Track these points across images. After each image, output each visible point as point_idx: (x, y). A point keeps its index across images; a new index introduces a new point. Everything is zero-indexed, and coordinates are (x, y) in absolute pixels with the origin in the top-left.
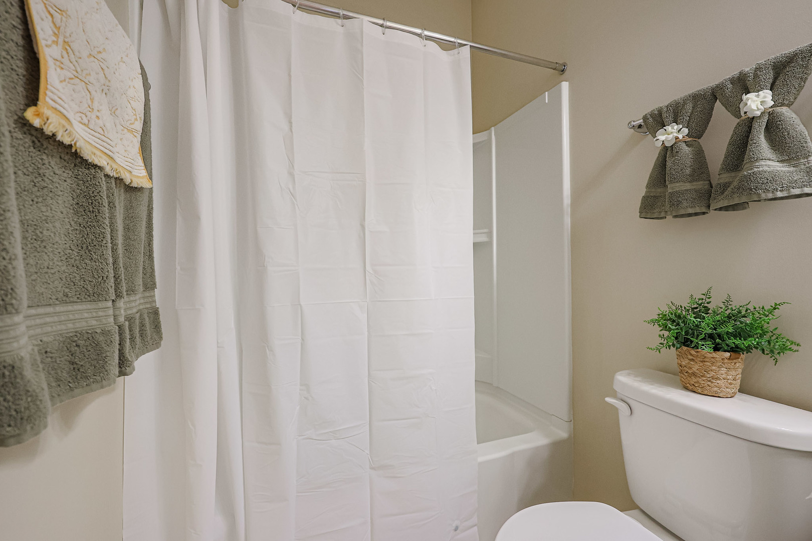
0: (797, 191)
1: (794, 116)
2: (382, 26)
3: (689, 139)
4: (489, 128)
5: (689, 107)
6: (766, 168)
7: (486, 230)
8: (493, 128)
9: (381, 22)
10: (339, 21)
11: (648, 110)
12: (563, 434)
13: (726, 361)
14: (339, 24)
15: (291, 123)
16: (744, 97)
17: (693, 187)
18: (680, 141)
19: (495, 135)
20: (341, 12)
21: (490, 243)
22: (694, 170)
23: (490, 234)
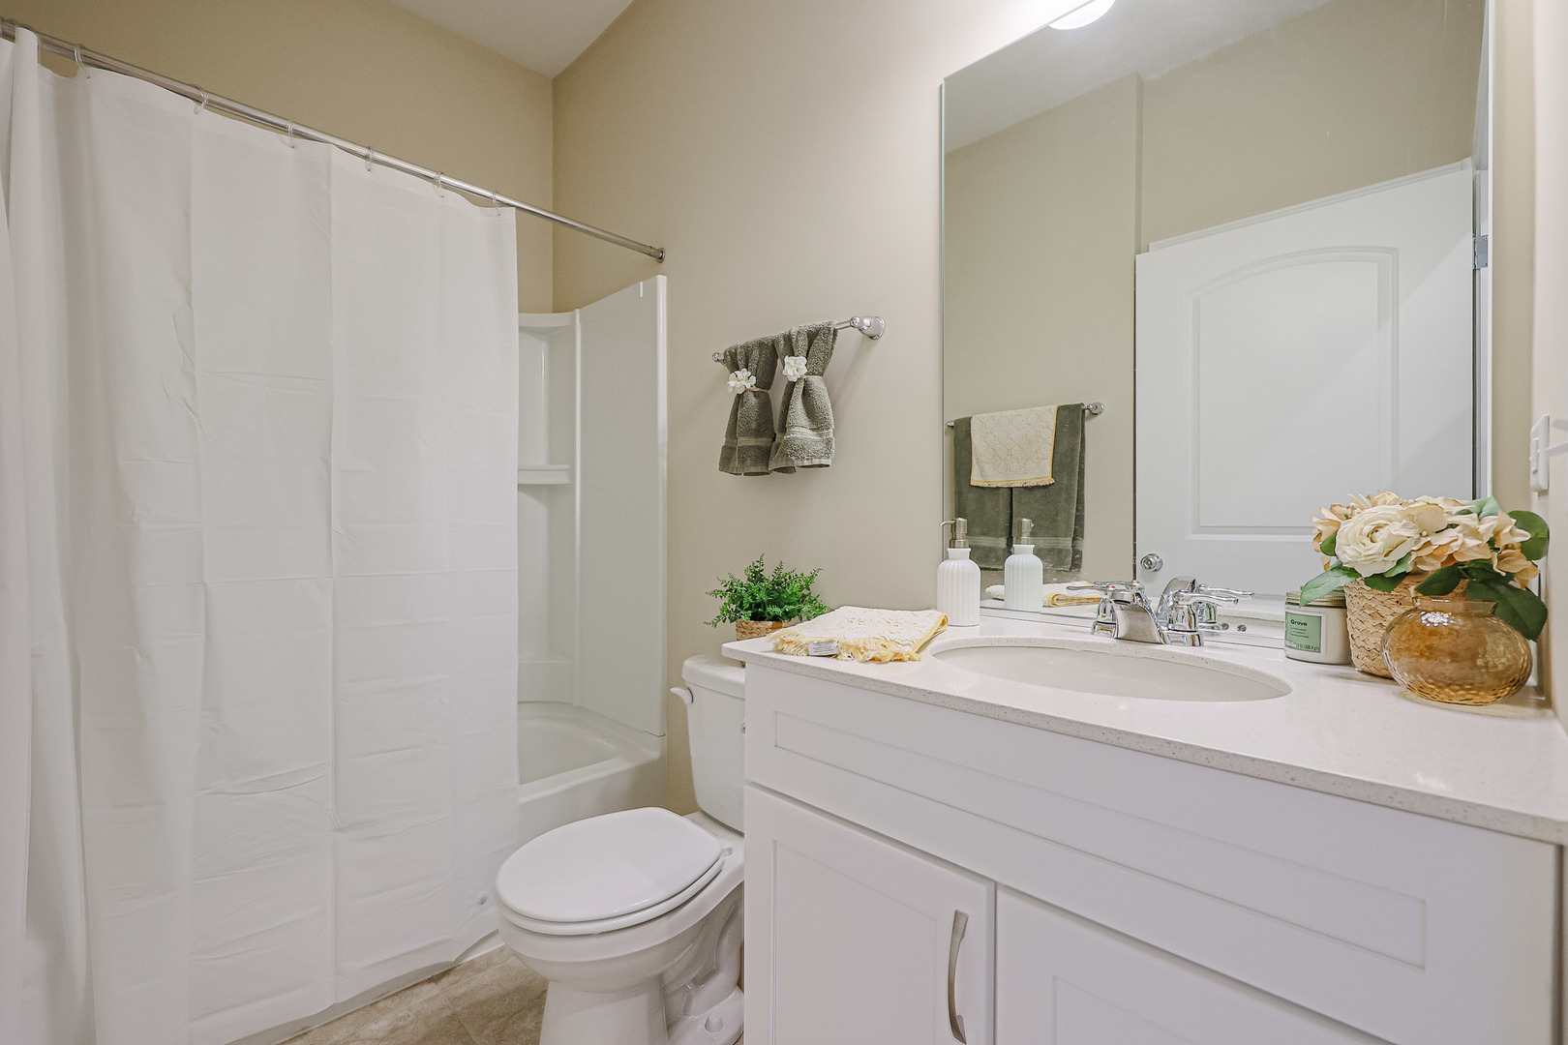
0: (816, 462)
1: (823, 386)
2: (366, 157)
3: (758, 389)
4: (572, 310)
5: (756, 353)
6: (799, 436)
7: (566, 467)
8: (578, 310)
9: (364, 151)
10: (286, 138)
11: (727, 347)
12: (655, 755)
13: (770, 630)
14: (286, 144)
15: (188, 293)
16: (787, 358)
17: (757, 444)
18: (748, 390)
19: (580, 321)
20: (291, 126)
21: (572, 486)
22: (759, 425)
23: (572, 472)
